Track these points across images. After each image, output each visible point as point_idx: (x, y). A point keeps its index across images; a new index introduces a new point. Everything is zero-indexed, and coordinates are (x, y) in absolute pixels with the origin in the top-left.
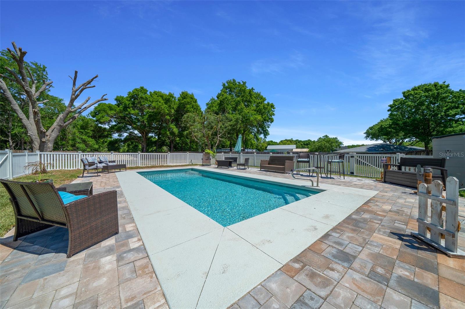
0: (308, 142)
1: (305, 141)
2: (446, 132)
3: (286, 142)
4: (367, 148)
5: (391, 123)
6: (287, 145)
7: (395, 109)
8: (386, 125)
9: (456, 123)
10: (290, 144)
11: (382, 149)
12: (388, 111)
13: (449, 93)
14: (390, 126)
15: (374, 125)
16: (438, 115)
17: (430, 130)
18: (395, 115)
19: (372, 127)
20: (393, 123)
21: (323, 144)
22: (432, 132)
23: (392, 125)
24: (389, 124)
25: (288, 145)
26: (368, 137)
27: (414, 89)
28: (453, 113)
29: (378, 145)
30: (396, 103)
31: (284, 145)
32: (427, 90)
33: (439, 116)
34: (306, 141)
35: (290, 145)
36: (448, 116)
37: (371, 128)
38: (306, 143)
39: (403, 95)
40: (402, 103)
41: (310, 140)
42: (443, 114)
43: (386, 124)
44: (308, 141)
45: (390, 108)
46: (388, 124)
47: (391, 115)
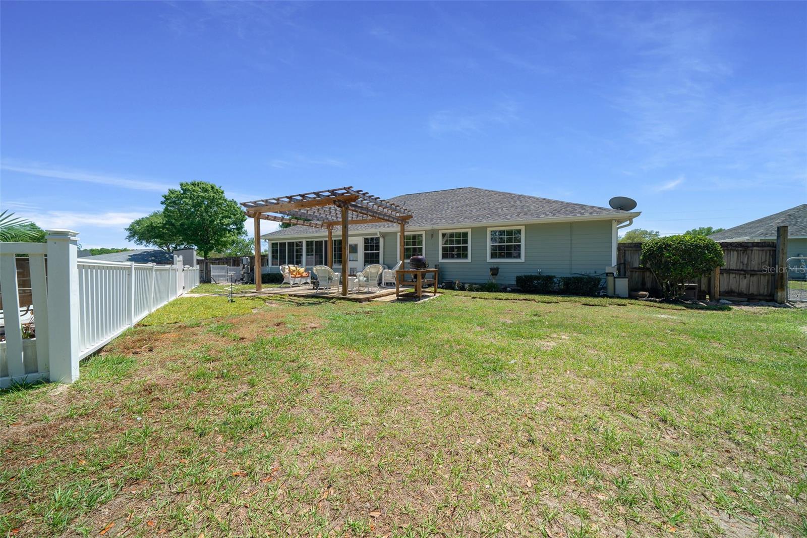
2: (222, 241)
4: (129, 256)
5: (164, 222)
7: (170, 203)
8: (159, 224)
9: (229, 233)
11: (153, 258)
12: (162, 203)
13: (224, 200)
14: (163, 227)
15: (143, 219)
16: (214, 221)
17: (208, 238)
18: (171, 211)
19: (140, 220)
20: (168, 223)
22: (211, 240)
23: (165, 224)
24: (163, 223)
26: (133, 236)
27: (194, 184)
28: (226, 222)
29: (148, 252)
30: (172, 196)
32: (205, 190)
33: (215, 223)
36: (222, 224)
37: (138, 223)
39: (180, 186)
40: (179, 198)
42: (218, 221)
43: (158, 222)
45: (165, 200)
46: (160, 222)
47: (166, 209)
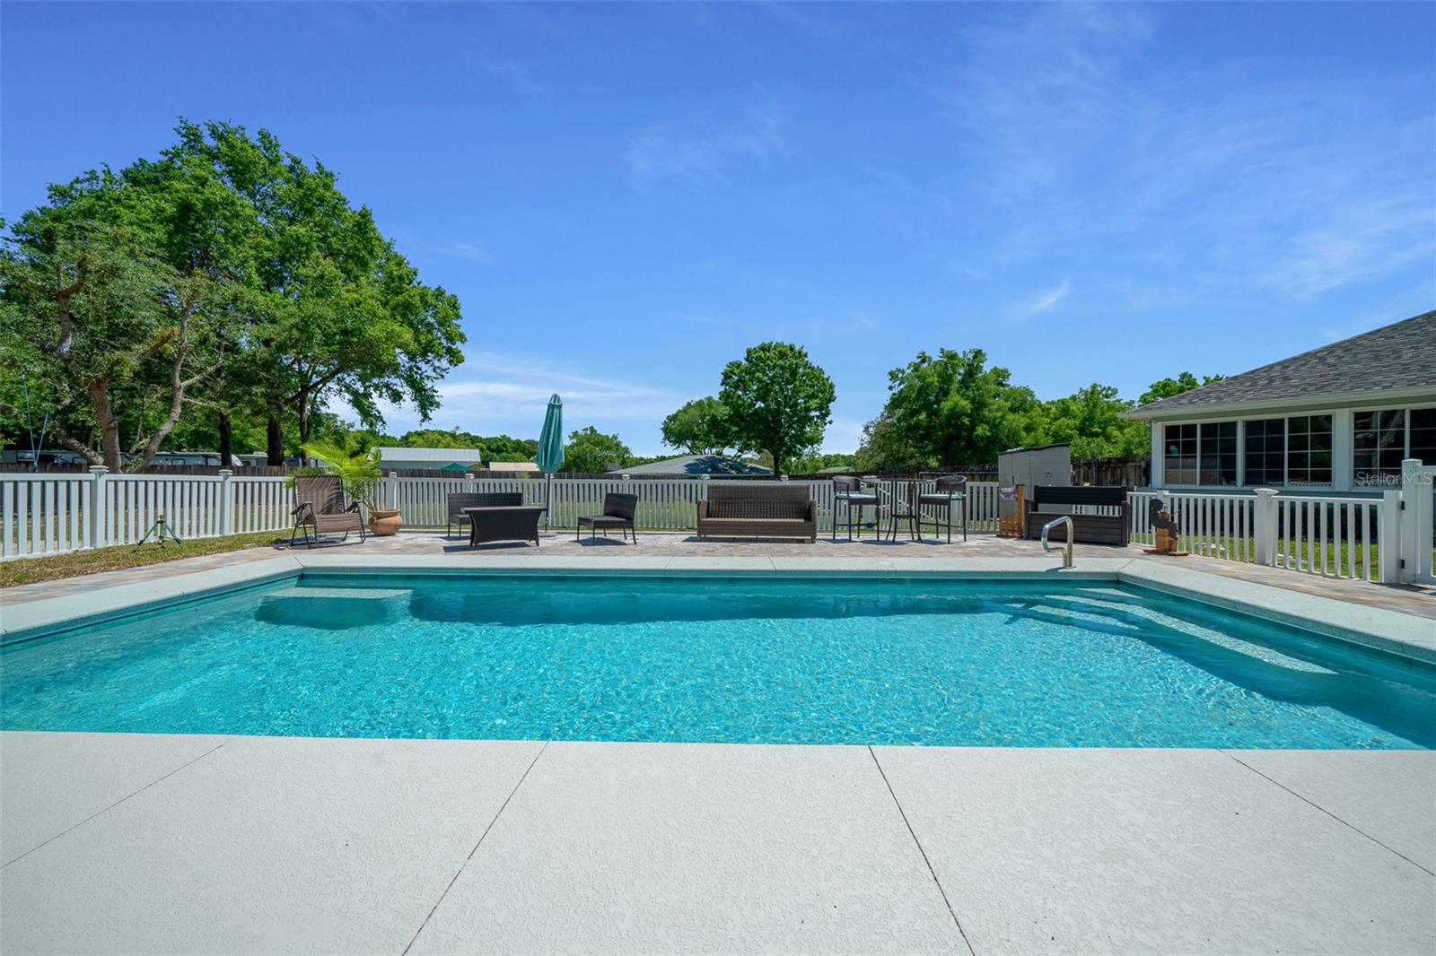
0: (501, 443)
1: (491, 439)
3: (440, 437)
4: (684, 466)
6: (441, 447)
7: (735, 382)
10: (452, 444)
13: (808, 368)
21: (588, 450)
25: (445, 447)
27: (765, 348)
31: (430, 447)
34: (495, 439)
35: (453, 448)
38: (494, 446)
39: (746, 355)
41: (508, 436)
44: (500, 440)
45: (724, 378)
